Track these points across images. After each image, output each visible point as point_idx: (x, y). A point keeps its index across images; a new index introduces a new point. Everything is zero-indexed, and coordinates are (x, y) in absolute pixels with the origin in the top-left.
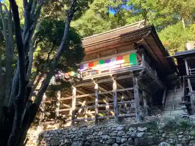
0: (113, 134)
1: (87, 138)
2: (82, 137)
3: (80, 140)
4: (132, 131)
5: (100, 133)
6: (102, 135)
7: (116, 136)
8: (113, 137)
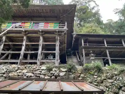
0: (38, 72)
1: (10, 75)
3: (2, 76)
6: (27, 72)
7: (40, 74)
8: (37, 75)
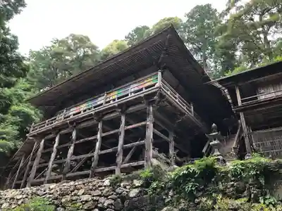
1: (63, 200)
2: (56, 199)
3: (53, 204)
4: (125, 187)
5: (81, 192)
6: (83, 194)
7: (100, 196)
8: (95, 198)
